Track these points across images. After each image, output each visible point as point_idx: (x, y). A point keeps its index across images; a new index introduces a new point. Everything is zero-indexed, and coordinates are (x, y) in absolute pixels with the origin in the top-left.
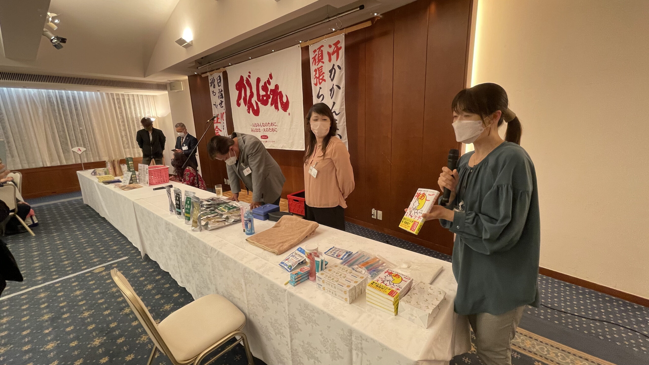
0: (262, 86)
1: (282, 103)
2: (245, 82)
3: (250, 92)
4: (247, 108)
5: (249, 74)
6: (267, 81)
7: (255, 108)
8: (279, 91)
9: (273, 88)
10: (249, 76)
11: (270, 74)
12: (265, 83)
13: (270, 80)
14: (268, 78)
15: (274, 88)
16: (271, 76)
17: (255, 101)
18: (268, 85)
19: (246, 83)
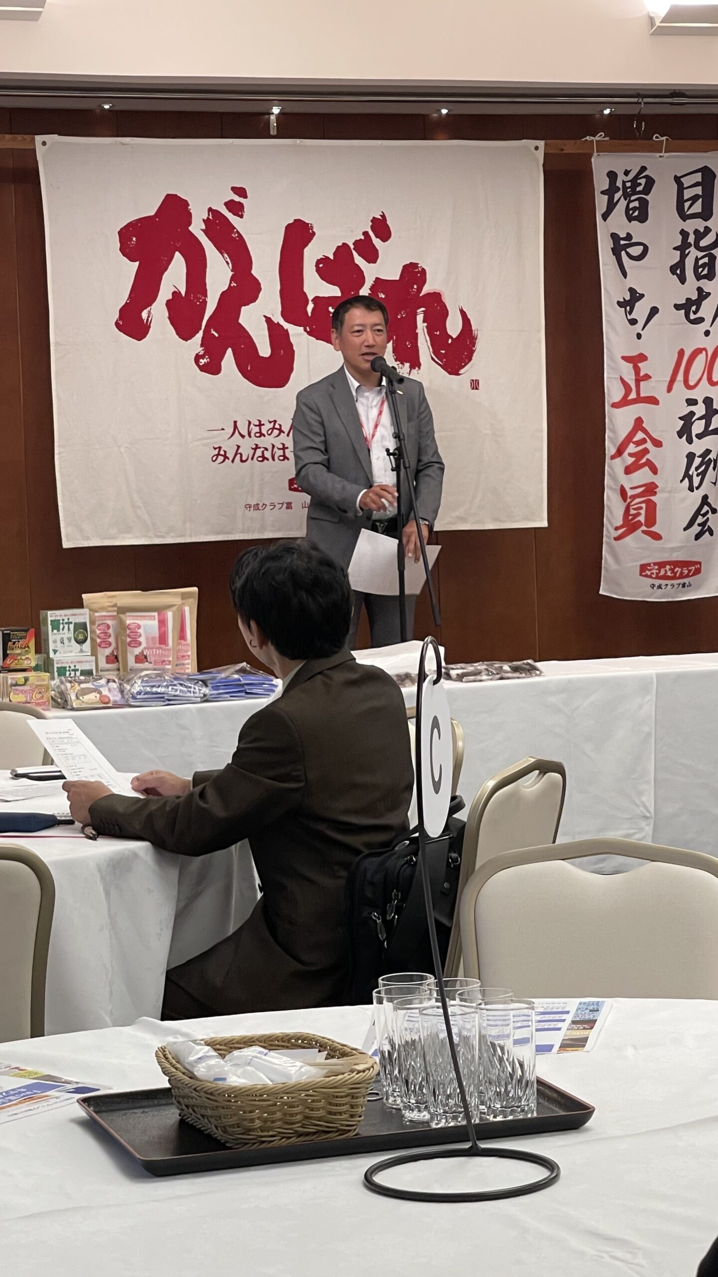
0: (319, 262)
1: (439, 339)
2: (197, 228)
3: (233, 279)
4: (200, 350)
5: (237, 199)
6: (356, 243)
7: (264, 350)
8: (426, 289)
9: (393, 273)
10: (236, 208)
11: (374, 220)
12: (342, 251)
13: (376, 242)
14: (366, 234)
15: (396, 276)
16: (381, 228)
17: (268, 320)
18: (358, 260)
19: (206, 232)
